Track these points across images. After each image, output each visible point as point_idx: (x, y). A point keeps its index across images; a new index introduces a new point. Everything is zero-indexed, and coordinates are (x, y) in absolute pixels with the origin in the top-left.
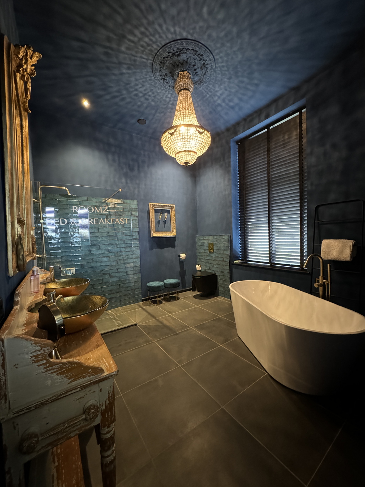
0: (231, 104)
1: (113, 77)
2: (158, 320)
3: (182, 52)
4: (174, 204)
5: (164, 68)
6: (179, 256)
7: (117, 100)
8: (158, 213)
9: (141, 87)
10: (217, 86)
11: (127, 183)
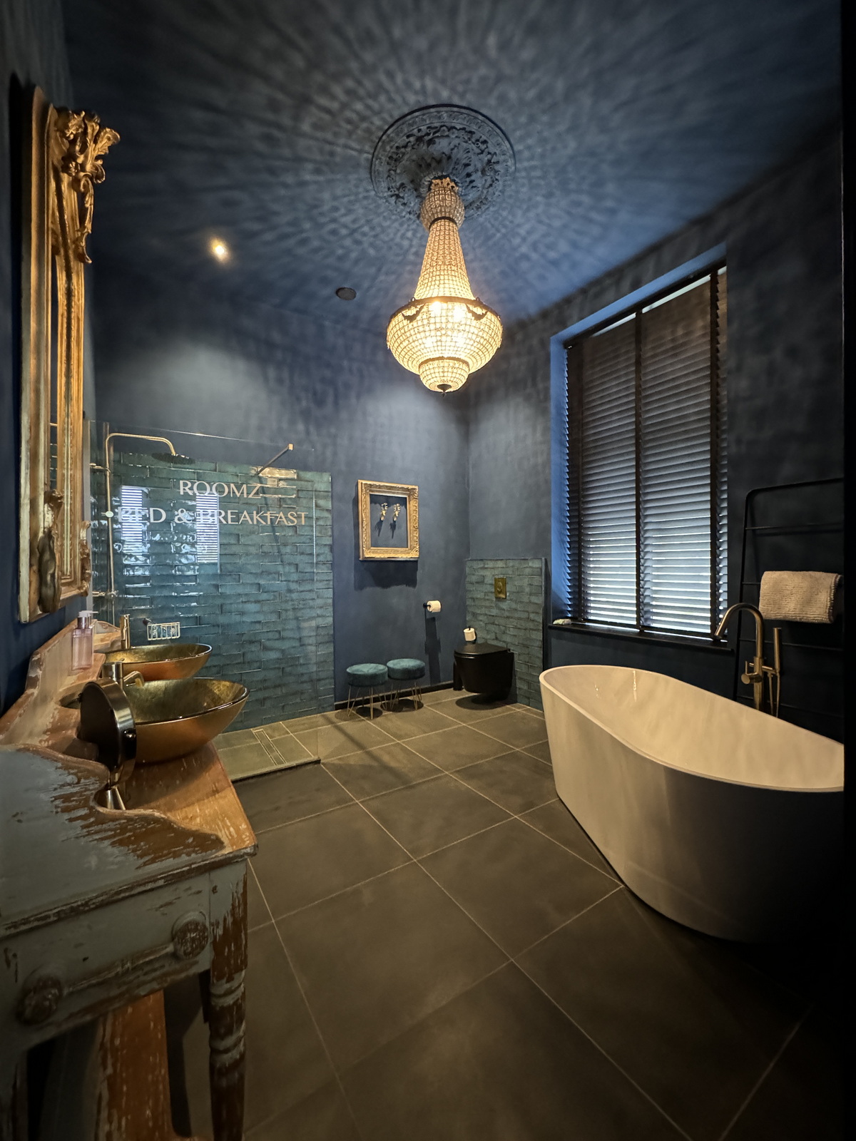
0: (552, 255)
1: (283, 192)
2: (369, 754)
3: (437, 135)
4: (416, 485)
5: (398, 171)
6: (425, 606)
7: (291, 242)
8: (378, 505)
9: (345, 215)
10: (519, 213)
11: (308, 433)
